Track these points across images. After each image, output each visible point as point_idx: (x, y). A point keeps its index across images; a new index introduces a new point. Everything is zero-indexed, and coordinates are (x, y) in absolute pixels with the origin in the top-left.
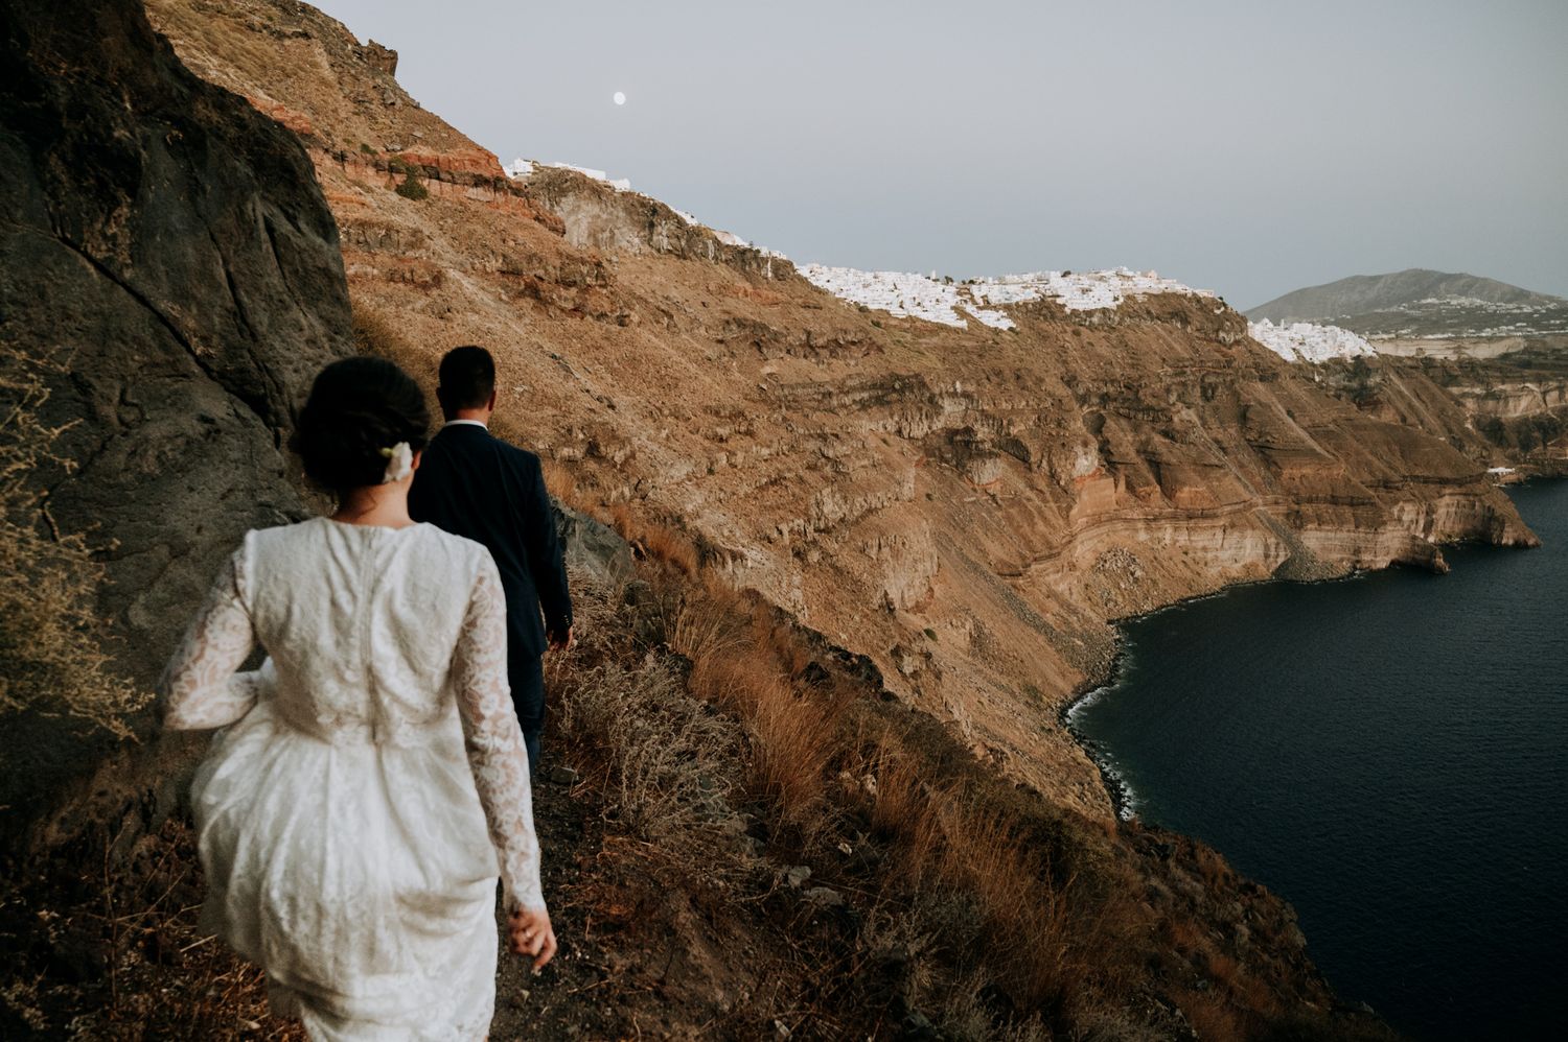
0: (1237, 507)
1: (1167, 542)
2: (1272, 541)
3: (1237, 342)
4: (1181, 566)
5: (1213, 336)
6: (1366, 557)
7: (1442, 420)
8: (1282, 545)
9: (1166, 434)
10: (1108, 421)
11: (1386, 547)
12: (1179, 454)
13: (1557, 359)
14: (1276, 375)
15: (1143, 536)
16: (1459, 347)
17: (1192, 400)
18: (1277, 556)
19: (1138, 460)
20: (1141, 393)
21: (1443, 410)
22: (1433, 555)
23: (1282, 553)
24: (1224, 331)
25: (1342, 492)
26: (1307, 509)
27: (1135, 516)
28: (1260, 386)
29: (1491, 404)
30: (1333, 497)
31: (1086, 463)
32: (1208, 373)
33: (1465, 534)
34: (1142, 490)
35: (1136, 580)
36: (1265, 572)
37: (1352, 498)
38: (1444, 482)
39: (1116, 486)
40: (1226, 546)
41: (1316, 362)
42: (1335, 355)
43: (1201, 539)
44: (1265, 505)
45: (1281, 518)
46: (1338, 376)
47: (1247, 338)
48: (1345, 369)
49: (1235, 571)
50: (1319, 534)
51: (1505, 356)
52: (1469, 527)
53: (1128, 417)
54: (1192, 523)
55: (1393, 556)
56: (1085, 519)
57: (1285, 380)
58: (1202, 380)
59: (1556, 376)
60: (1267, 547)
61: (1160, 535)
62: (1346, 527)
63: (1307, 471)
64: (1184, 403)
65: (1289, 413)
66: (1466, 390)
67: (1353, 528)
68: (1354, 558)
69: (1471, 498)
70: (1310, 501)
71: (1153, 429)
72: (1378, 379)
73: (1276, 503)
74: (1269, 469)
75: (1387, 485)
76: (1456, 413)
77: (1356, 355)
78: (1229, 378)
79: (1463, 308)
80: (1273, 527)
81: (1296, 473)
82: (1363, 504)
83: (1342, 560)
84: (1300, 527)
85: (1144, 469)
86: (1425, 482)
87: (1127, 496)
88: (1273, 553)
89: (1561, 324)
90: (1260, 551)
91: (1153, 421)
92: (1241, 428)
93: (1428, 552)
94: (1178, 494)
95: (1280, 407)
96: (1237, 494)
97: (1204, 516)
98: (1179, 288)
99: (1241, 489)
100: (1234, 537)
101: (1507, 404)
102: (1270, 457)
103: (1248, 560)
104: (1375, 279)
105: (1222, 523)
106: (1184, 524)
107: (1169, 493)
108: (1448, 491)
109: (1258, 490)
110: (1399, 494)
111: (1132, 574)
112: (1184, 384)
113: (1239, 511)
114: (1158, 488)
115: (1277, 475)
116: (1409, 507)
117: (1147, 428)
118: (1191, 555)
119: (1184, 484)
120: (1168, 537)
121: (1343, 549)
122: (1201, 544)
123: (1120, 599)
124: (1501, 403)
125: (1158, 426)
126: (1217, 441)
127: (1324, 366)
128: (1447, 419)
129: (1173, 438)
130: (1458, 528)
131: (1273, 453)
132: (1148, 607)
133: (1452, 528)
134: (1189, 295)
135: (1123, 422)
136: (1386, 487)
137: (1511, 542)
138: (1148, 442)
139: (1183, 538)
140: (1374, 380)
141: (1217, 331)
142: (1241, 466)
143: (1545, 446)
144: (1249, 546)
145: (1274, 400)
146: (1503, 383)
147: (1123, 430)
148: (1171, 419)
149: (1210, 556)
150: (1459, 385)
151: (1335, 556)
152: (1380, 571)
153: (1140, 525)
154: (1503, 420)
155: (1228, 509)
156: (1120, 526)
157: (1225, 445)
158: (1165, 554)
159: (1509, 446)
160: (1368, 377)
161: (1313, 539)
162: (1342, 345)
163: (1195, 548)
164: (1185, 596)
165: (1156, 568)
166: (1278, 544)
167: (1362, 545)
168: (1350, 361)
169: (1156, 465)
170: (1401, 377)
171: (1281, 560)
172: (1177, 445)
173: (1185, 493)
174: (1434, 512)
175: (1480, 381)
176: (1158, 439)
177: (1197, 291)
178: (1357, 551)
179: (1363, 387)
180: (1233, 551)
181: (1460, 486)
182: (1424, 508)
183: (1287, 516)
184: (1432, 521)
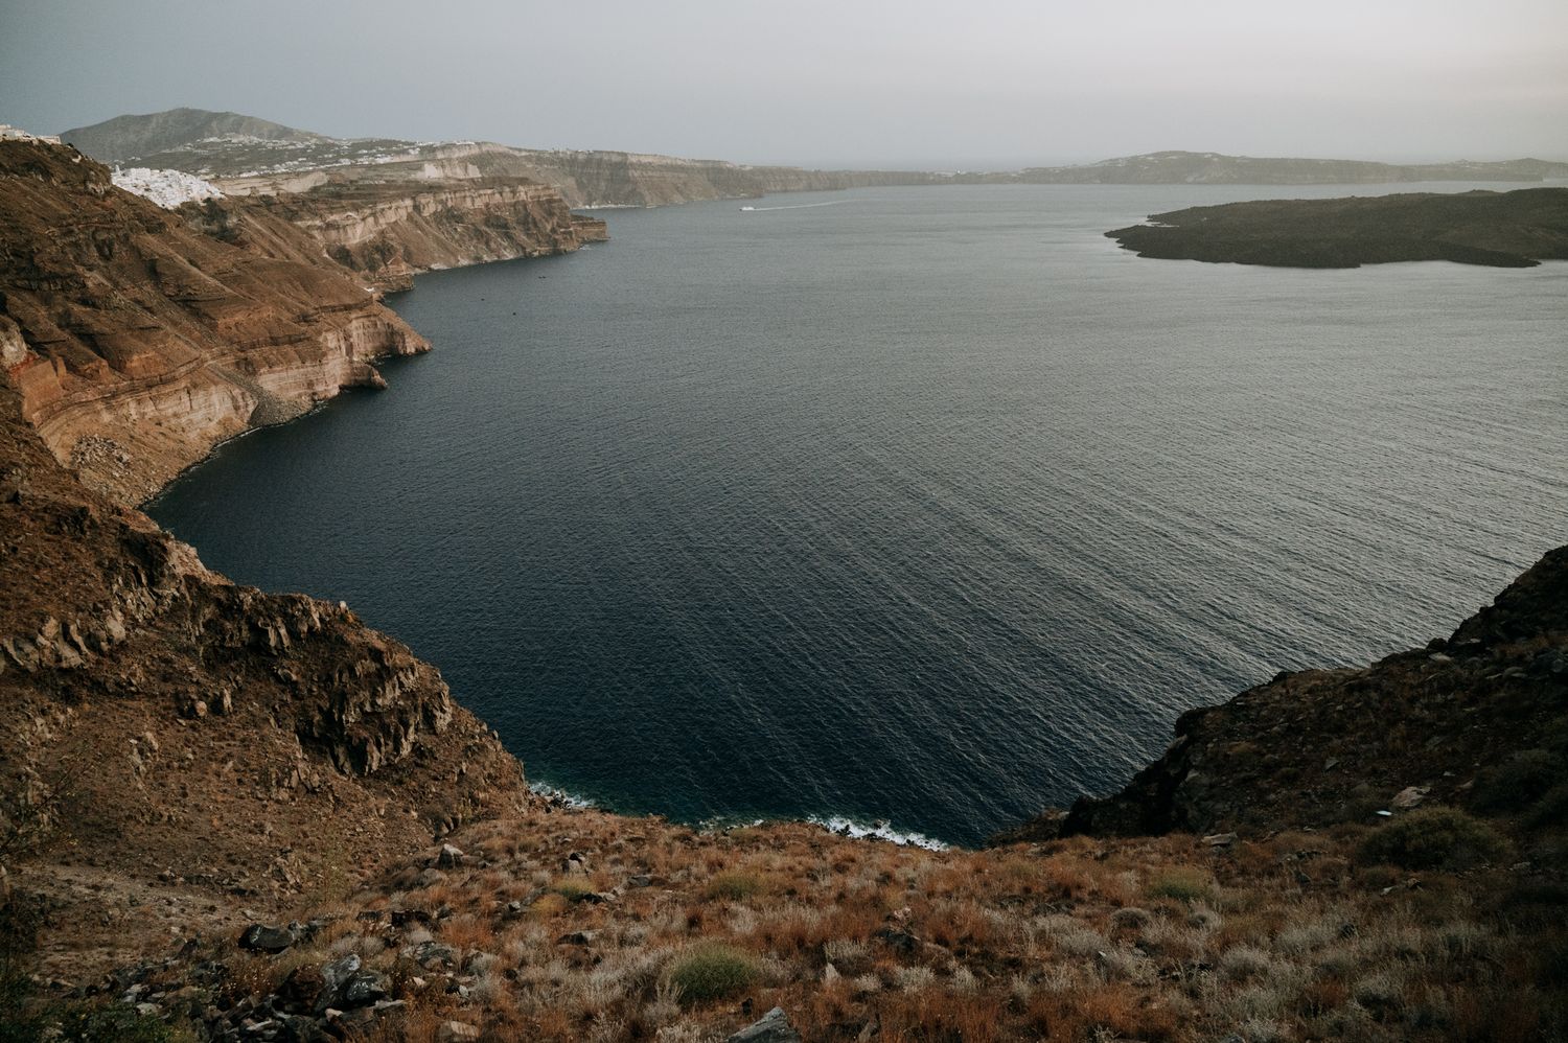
0: (192, 366)
1: (135, 417)
2: (237, 392)
3: (108, 193)
4: (161, 438)
5: (81, 188)
6: (319, 388)
7: (303, 253)
8: (247, 394)
9: (84, 302)
10: (9, 296)
11: (333, 376)
12: (109, 322)
13: (357, 189)
14: (162, 225)
15: (106, 417)
16: (274, 183)
17: (91, 261)
18: (247, 405)
19: (65, 335)
20: (36, 260)
21: (300, 244)
22: (370, 374)
23: (250, 402)
24: (91, 181)
25: (279, 333)
26: (253, 354)
27: (90, 398)
28: (149, 238)
29: (333, 234)
30: (271, 338)
31: (12, 349)
32: (97, 230)
33: (377, 351)
34: (87, 367)
35: (127, 465)
36: (240, 424)
37: (290, 336)
38: (348, 308)
39: (56, 369)
40: (195, 407)
41: (170, 208)
42: (185, 199)
43: (169, 407)
44: (213, 359)
45: (232, 368)
46: (196, 221)
47: (115, 187)
48: (200, 212)
49: (214, 430)
50: (273, 376)
51: (315, 190)
52: (378, 344)
53: (31, 290)
54: (154, 392)
55: (340, 382)
56: (37, 414)
57: (171, 228)
58: (94, 239)
59: (367, 204)
60: (233, 399)
61: (125, 411)
62: (294, 366)
63: (239, 317)
64: (84, 265)
65: (191, 262)
66: (310, 223)
67: (299, 363)
68: (310, 392)
69: (372, 319)
70: (253, 346)
71: (67, 298)
72: (235, 220)
73: (224, 355)
74: (201, 322)
75: (305, 318)
76: (311, 246)
77: (206, 197)
78: (121, 233)
79: (245, 146)
80: (230, 379)
81: (230, 321)
82: (300, 340)
83: (300, 396)
84: (254, 373)
85: (76, 343)
86: (334, 311)
87: (71, 377)
88: (241, 403)
89: (333, 157)
90: (229, 404)
91: (63, 290)
92: (156, 284)
93: (365, 372)
94: (128, 365)
95: (180, 258)
96: (186, 353)
97: (163, 382)
98: (19, 135)
99: (187, 348)
100: (199, 398)
101: (346, 232)
102: (199, 309)
103: (221, 416)
104: (147, 118)
105: (183, 385)
106: (145, 395)
107: (118, 366)
108: (353, 316)
109: (201, 344)
110: (319, 325)
111: (120, 459)
112: (76, 244)
113: (194, 369)
114: (105, 363)
115: (213, 327)
116: (330, 336)
117: (59, 297)
118: (165, 424)
119: (130, 353)
120: (133, 412)
121: (298, 385)
122: (170, 412)
123: (123, 490)
124: (341, 231)
125: (71, 294)
126: (138, 302)
127: (178, 211)
128: (307, 252)
129: (94, 305)
130: (369, 347)
131: (201, 305)
132: (154, 489)
133: (365, 348)
134: (36, 143)
135: (26, 295)
136: (305, 321)
137: (413, 350)
138: (68, 313)
139: (150, 409)
140: (232, 222)
141: (84, 182)
142: (175, 324)
143: (386, 265)
144: (217, 403)
145: (171, 251)
146: (332, 214)
147: (30, 305)
148: (84, 286)
149: (183, 420)
150: (301, 219)
151: (293, 394)
152: (334, 397)
153: (100, 406)
154: (348, 247)
155: (183, 370)
156: (77, 412)
157: (148, 305)
158: (137, 432)
159: (360, 270)
160: (226, 218)
161: (269, 381)
162: (188, 190)
163: (166, 417)
164: (183, 467)
165: (139, 448)
166: (243, 394)
167: (313, 378)
168: (202, 204)
169: (89, 338)
170: (252, 216)
171: (251, 408)
172: (103, 312)
173: (135, 362)
174: (350, 337)
175: (315, 214)
176: (77, 308)
177: (42, 138)
178: (310, 385)
179: (224, 229)
180: (203, 411)
181: (361, 309)
182: (341, 334)
183: (237, 364)
184: (351, 344)
